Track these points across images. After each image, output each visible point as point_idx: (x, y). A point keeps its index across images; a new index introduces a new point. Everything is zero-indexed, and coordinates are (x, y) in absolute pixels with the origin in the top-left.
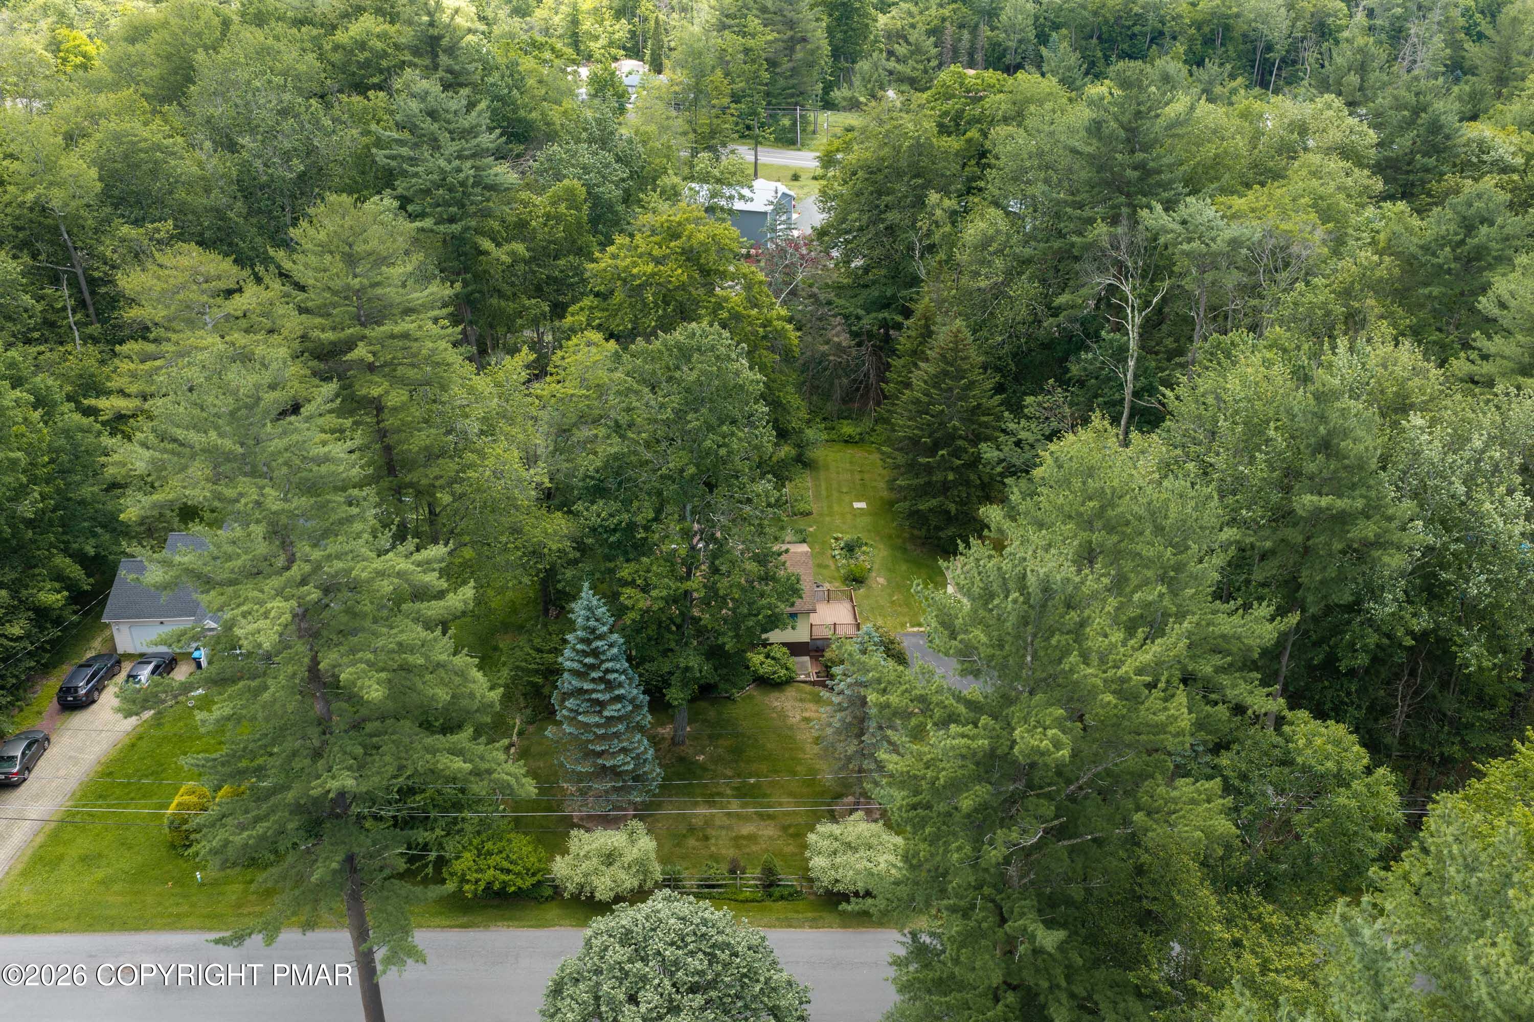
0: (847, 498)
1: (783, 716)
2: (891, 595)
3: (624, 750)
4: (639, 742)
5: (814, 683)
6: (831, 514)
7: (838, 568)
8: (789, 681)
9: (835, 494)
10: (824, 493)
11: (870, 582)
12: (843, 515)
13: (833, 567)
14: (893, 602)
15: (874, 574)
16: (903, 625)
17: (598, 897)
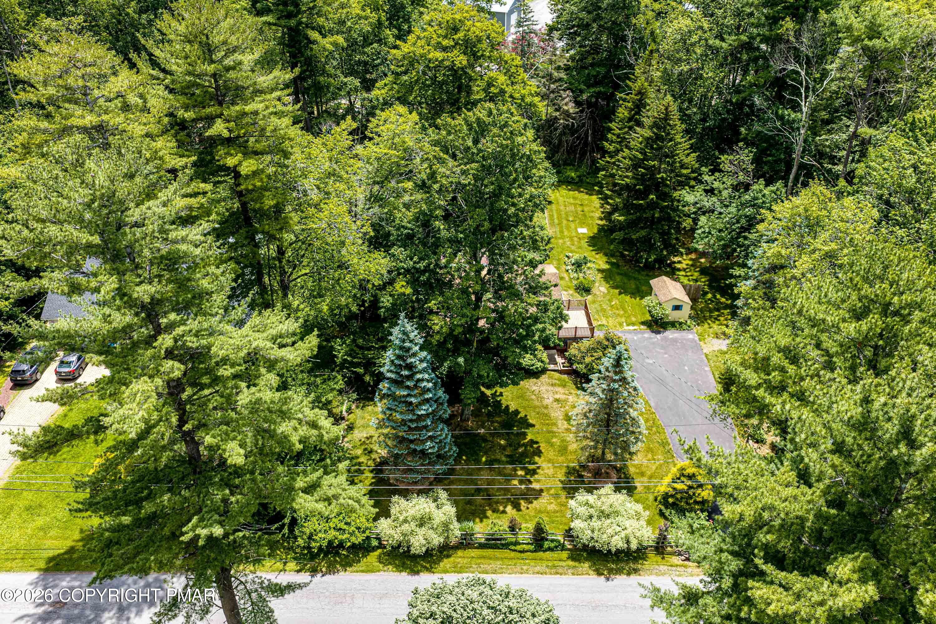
0: (573, 225)
1: (540, 398)
2: (610, 301)
3: (431, 438)
4: (442, 430)
5: (561, 372)
6: (562, 238)
7: (571, 279)
8: (544, 371)
9: (565, 222)
10: (556, 221)
11: (594, 290)
12: (571, 238)
13: (567, 278)
14: (612, 306)
15: (597, 284)
16: (621, 324)
17: (413, 551)
